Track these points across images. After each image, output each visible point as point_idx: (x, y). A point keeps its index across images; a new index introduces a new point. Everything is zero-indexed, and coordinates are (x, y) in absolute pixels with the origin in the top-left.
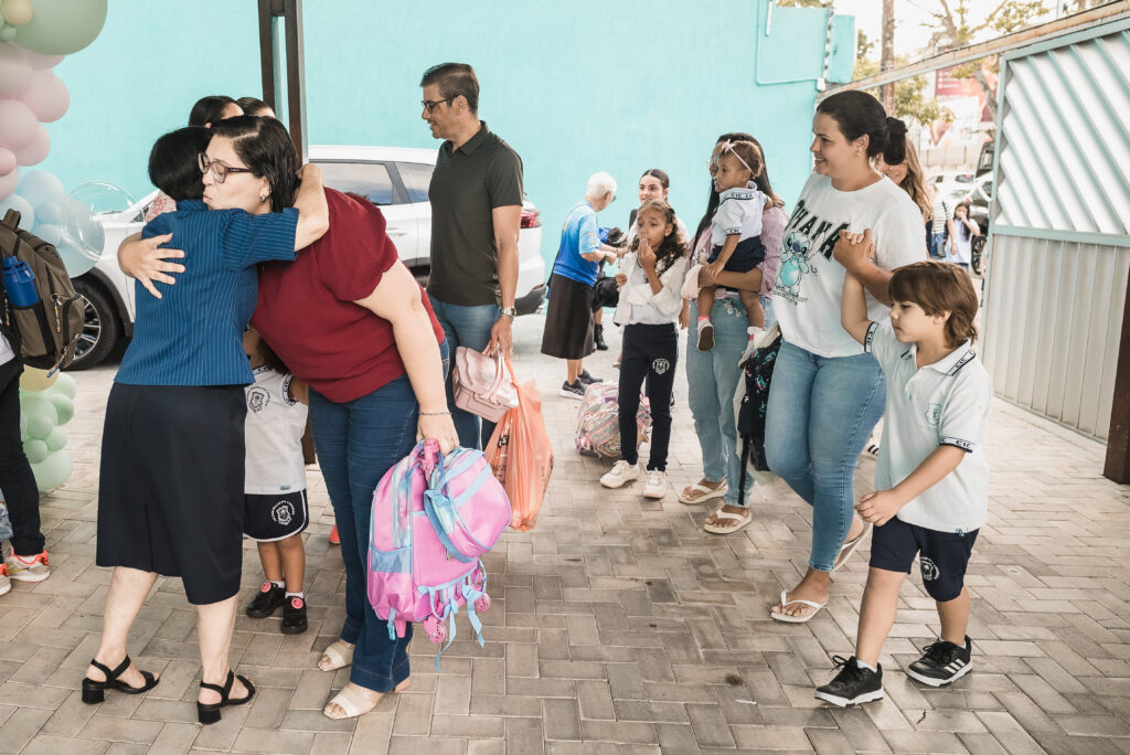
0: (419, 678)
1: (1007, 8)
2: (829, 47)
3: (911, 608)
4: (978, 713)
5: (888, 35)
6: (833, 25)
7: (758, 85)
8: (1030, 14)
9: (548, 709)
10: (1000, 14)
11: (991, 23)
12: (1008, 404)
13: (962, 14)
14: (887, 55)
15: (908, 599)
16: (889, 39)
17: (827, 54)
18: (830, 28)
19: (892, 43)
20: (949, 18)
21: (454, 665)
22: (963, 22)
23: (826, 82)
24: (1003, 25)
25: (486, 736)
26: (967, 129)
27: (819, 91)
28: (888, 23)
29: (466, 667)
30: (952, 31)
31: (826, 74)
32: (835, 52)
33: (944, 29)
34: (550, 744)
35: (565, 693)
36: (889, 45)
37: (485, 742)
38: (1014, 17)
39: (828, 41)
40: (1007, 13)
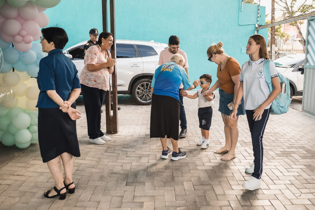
0: (159, 192)
1: (303, 6)
2: (259, 15)
3: (293, 168)
4: (313, 194)
5: (273, 13)
6: (260, 9)
7: (239, 25)
8: (310, 8)
9: (198, 198)
10: (302, 8)
11: (299, 10)
12: (311, 115)
13: (291, 8)
14: (273, 18)
15: (291, 166)
16: (273, 14)
17: (258, 17)
18: (259, 10)
19: (274, 15)
20: (288, 8)
21: (169, 188)
22: (292, 10)
23: (258, 25)
24: (302, 11)
25: (181, 206)
26: (293, 40)
27: (256, 27)
28: (273, 9)
29: (172, 188)
30: (289, 12)
31: (258, 23)
32: (260, 16)
33: (287, 12)
34: (200, 207)
35: (202, 194)
36: (273, 16)
37: (182, 208)
38: (305, 9)
39: (258, 13)
40: (303, 8)
